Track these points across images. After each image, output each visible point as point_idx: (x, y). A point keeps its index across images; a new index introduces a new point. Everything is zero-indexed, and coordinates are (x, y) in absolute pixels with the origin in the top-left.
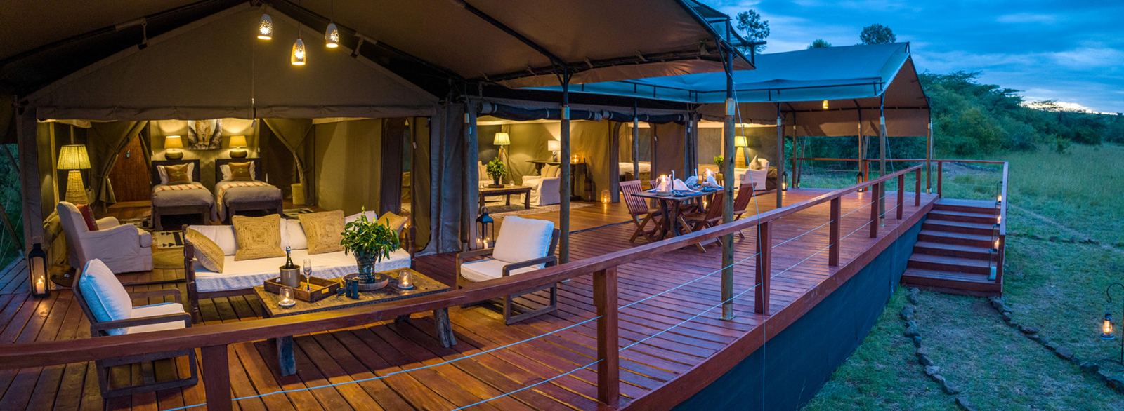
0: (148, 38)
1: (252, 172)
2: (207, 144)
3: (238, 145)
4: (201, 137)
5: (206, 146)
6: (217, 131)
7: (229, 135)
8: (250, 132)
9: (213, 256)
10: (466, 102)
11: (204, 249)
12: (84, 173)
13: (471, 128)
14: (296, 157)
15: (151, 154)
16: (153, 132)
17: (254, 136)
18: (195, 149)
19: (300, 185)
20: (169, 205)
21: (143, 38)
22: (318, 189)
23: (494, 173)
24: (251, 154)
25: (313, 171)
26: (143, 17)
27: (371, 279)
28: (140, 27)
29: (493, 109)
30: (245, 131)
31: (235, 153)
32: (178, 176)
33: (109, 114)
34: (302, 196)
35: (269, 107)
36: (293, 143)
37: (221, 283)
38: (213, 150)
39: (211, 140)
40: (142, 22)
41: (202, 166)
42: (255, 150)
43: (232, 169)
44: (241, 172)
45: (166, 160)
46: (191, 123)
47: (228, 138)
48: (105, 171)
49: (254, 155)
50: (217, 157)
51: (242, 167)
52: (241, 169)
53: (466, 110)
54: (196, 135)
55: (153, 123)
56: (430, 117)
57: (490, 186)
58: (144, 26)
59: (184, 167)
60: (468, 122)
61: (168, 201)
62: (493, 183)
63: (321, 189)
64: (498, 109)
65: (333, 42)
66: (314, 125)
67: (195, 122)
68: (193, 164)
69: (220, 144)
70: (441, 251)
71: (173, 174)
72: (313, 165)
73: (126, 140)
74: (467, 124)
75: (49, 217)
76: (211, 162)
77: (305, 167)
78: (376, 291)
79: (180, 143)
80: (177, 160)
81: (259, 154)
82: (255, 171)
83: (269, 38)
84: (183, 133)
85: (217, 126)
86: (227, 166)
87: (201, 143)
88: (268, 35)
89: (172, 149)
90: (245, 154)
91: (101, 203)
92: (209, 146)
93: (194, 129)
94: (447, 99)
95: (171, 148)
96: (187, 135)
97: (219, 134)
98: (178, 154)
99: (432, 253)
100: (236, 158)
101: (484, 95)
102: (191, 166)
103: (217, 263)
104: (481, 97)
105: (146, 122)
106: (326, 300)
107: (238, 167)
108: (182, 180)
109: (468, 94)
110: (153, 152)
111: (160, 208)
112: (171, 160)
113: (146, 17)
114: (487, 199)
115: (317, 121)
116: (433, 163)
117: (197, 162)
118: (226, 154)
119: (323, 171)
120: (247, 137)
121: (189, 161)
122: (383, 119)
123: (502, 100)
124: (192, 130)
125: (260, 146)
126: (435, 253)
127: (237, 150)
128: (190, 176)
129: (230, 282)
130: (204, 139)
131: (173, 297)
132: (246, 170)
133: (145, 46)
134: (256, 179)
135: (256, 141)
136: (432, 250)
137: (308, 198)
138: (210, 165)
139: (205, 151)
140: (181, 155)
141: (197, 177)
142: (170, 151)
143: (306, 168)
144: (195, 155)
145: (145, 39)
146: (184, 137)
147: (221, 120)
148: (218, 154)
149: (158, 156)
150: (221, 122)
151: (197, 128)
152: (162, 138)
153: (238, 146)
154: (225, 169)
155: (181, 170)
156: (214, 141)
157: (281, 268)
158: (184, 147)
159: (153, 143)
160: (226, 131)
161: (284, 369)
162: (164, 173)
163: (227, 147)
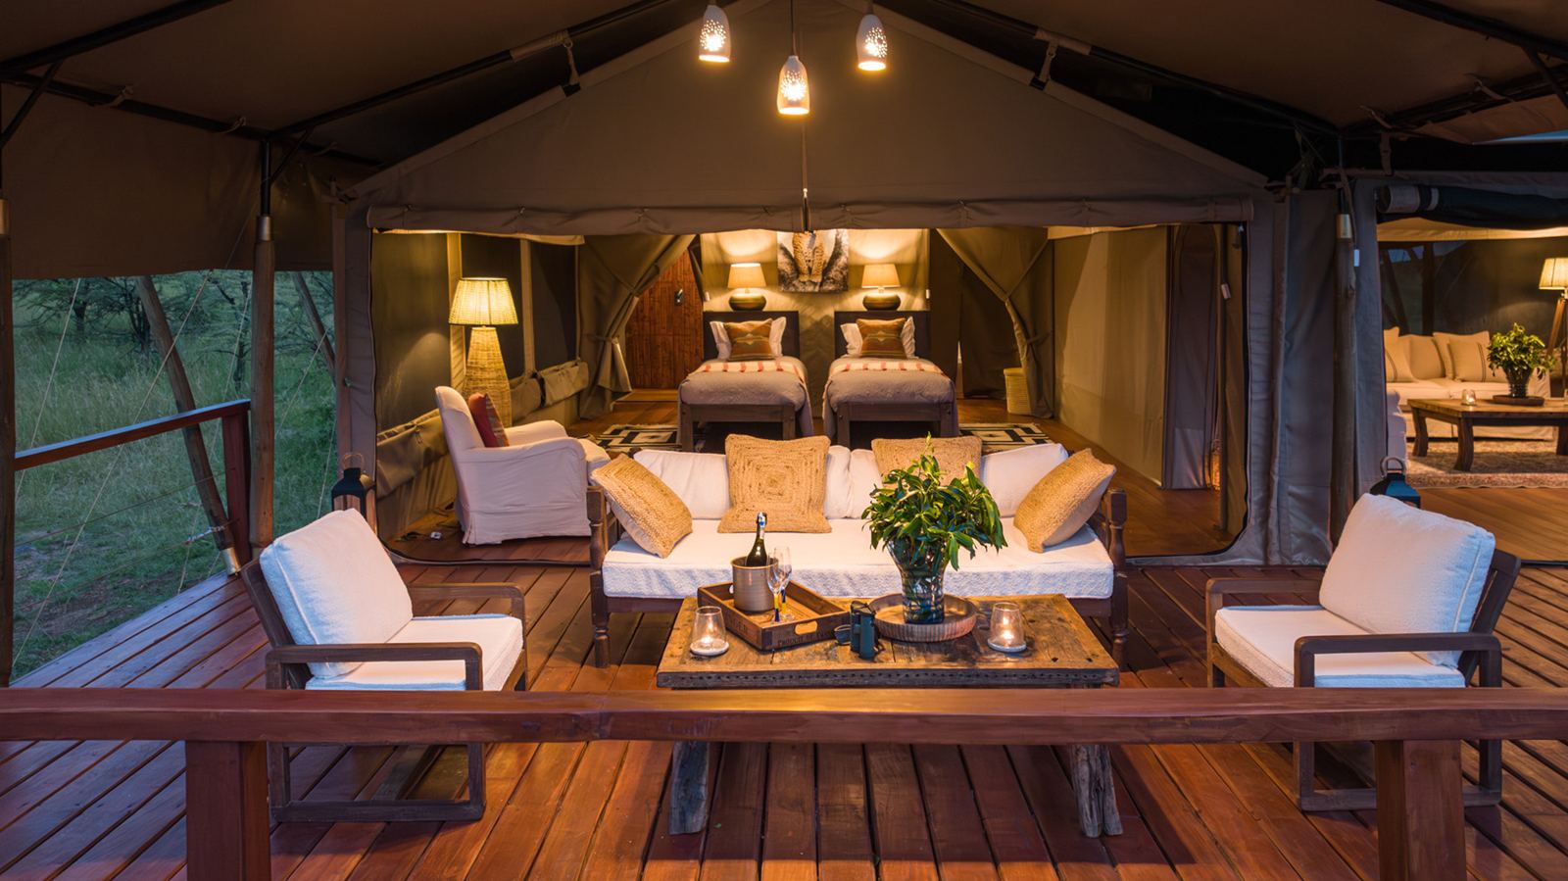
0: (581, 72)
1: (908, 342)
2: (818, 279)
3: (879, 285)
4: (804, 267)
5: (815, 284)
6: (836, 255)
7: (861, 262)
8: (909, 257)
9: (651, 519)
10: (1338, 185)
11: (632, 502)
12: (503, 331)
13: (1357, 253)
14: (1010, 310)
15: (703, 298)
16: (708, 254)
17: (916, 265)
18: (792, 289)
19: (1020, 371)
20: (711, 401)
21: (569, 73)
22: (1061, 384)
23: (1508, 365)
24: (910, 304)
25: (1049, 341)
26: (563, 31)
27: (929, 613)
28: (560, 50)
29: (1426, 198)
30: (898, 253)
31: (873, 300)
32: (750, 343)
33: (512, 221)
34: (1025, 396)
35: (839, 205)
36: (1005, 279)
37: (655, 580)
38: (830, 292)
39: (826, 271)
40: (562, 39)
41: (805, 324)
42: (920, 294)
43: (865, 331)
44: (881, 340)
45: (730, 310)
46: (784, 238)
47: (860, 268)
48: (610, 330)
49: (918, 304)
50: (838, 308)
51: (884, 328)
52: (881, 333)
53: (1342, 208)
54: (794, 262)
55: (707, 238)
56: (1244, 224)
57: (1497, 400)
58: (569, 48)
59: (763, 326)
60: (1349, 235)
61: (709, 394)
62: (1508, 393)
63: (1066, 381)
64: (1441, 200)
65: (873, 56)
66: (1053, 241)
67: (790, 235)
68: (783, 320)
69: (845, 279)
70: (1275, 560)
71: (739, 340)
72: (1050, 329)
73: (653, 269)
74: (1346, 241)
75: (422, 417)
76: (827, 317)
77: (1030, 331)
78: (926, 646)
79: (759, 276)
80: (754, 310)
81: (927, 301)
82: (916, 337)
83: (724, 60)
84: (768, 257)
85: (838, 244)
86: (855, 326)
87: (805, 278)
88: (721, 53)
89: (744, 290)
90: (896, 302)
91: (602, 390)
92: (821, 285)
93: (791, 249)
94: (1289, 178)
95: (741, 287)
96: (776, 263)
97: (842, 260)
98: (756, 299)
99: (1250, 561)
100: (875, 309)
101: (1394, 167)
102: (778, 327)
103: (657, 535)
104: (1389, 172)
105: (693, 236)
106: (801, 651)
107: (876, 329)
108: (759, 353)
109: (1347, 166)
110: (707, 294)
111: (693, 407)
112: (742, 311)
113: (570, 30)
114: (1478, 431)
115: (1058, 232)
116: (1252, 336)
117: (793, 317)
118: (855, 302)
119: (1068, 341)
120: (899, 267)
121: (775, 315)
122: (1170, 229)
123: (1457, 175)
124: (786, 252)
125: (931, 284)
126: (1259, 562)
127: (879, 294)
128: (775, 344)
129: (672, 578)
130: (810, 269)
131: (508, 602)
132: (893, 336)
133: (577, 88)
134: (916, 354)
135: (922, 276)
136: (1253, 555)
137: (1038, 400)
138: (824, 323)
139: (813, 293)
140: (762, 302)
141: (793, 345)
142: (740, 294)
143: (1035, 333)
144: (793, 302)
145: (575, 73)
146: (769, 267)
147: (846, 231)
148: (841, 301)
149: (716, 302)
150: (846, 236)
151: (795, 247)
152: (724, 267)
153: (881, 285)
154: (851, 332)
155: (756, 332)
156: (832, 274)
157: (735, 562)
158: (769, 284)
159: (706, 277)
160: (856, 254)
161: (676, 814)
162: (724, 337)
163: (858, 287)
